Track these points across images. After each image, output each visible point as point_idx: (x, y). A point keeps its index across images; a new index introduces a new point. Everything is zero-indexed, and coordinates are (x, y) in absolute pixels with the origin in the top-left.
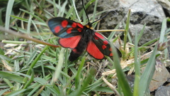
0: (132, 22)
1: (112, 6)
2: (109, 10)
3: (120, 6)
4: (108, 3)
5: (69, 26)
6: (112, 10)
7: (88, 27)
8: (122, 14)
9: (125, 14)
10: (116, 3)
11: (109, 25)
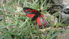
0: (65, 13)
1: (59, 2)
2: (57, 4)
3: (62, 4)
4: (57, 1)
5: (31, 11)
6: (58, 4)
7: (39, 12)
8: (62, 7)
9: (63, 8)
10: (61, 2)
11: (55, 10)
